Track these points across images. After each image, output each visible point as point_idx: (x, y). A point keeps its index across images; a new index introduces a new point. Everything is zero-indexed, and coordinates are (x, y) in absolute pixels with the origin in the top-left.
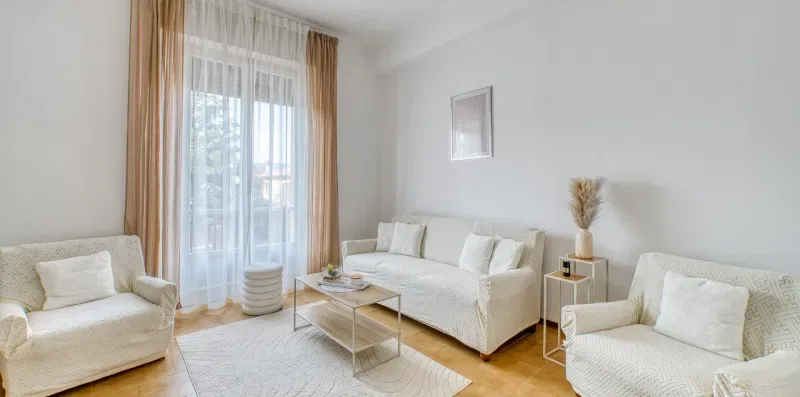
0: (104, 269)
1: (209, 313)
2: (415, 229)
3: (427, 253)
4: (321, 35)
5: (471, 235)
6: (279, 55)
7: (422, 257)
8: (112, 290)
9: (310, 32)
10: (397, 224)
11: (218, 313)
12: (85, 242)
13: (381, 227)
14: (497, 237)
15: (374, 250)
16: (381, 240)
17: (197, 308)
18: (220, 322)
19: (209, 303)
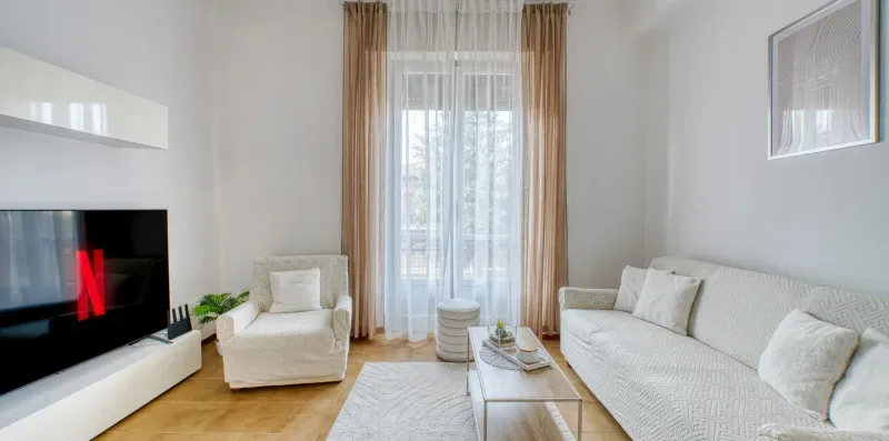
0: (313, 285)
1: (409, 345)
2: (681, 284)
3: (699, 330)
4: (540, 7)
5: (796, 314)
6: (483, 48)
7: (690, 334)
8: (318, 305)
9: (525, 7)
10: (650, 272)
11: (415, 347)
12: (291, 258)
13: (628, 274)
14: (869, 333)
15: (610, 306)
16: (623, 295)
17: (399, 335)
18: (410, 358)
19: (410, 333)
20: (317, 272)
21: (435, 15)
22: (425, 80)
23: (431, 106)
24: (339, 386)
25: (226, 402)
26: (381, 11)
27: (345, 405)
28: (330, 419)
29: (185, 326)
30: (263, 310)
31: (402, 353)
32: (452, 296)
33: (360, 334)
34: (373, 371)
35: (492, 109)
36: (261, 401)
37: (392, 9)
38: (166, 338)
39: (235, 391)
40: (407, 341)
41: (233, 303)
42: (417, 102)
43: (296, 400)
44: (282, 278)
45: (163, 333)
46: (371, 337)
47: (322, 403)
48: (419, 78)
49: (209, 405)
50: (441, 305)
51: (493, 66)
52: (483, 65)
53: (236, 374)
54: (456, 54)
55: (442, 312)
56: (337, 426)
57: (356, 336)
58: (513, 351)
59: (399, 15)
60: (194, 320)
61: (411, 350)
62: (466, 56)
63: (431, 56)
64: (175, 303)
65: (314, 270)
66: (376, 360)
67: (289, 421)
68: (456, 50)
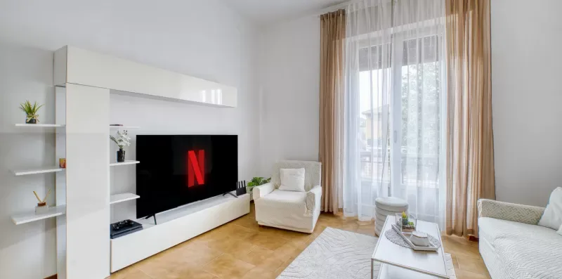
0: (301, 177)
1: (358, 222)
13: (559, 194)
17: (352, 215)
18: (356, 231)
19: (360, 216)
20: (303, 170)
21: (376, 7)
22: (370, 51)
23: (374, 67)
24: (309, 236)
25: (256, 230)
26: (341, 15)
27: (309, 247)
28: (299, 251)
29: (243, 191)
30: (276, 188)
31: (351, 226)
32: (389, 195)
33: (329, 210)
34: (330, 232)
35: (420, 61)
36: (271, 233)
37: (348, 12)
38: (235, 194)
39: (260, 226)
40: (357, 220)
41: (265, 182)
42: (365, 65)
43: (286, 238)
44: (286, 172)
45: (234, 192)
46: (335, 213)
47: (298, 242)
48: (366, 50)
49: (248, 230)
50: (379, 199)
51: (420, 31)
52: (413, 32)
53: (262, 218)
54: (392, 29)
55: (378, 204)
56: (301, 256)
57: (326, 210)
58: (409, 235)
59: (352, 14)
60: (248, 189)
61: (359, 225)
62: (399, 29)
63: (374, 34)
64: (240, 179)
65: (301, 169)
66: (334, 227)
67: (280, 246)
68: (392, 26)
